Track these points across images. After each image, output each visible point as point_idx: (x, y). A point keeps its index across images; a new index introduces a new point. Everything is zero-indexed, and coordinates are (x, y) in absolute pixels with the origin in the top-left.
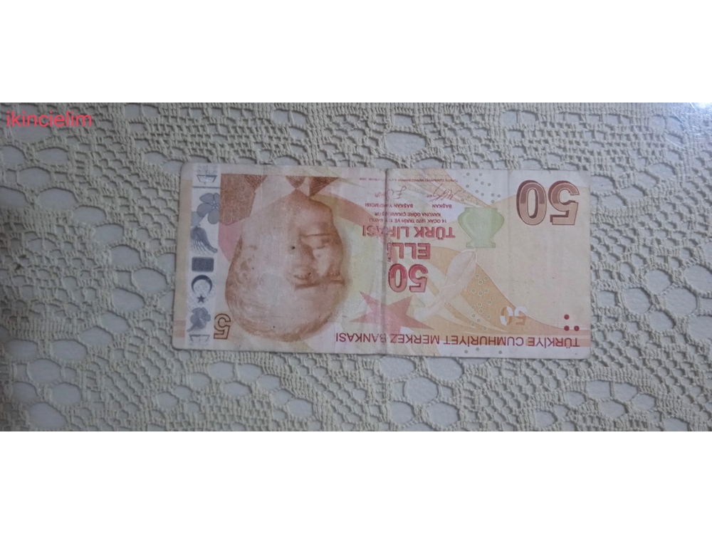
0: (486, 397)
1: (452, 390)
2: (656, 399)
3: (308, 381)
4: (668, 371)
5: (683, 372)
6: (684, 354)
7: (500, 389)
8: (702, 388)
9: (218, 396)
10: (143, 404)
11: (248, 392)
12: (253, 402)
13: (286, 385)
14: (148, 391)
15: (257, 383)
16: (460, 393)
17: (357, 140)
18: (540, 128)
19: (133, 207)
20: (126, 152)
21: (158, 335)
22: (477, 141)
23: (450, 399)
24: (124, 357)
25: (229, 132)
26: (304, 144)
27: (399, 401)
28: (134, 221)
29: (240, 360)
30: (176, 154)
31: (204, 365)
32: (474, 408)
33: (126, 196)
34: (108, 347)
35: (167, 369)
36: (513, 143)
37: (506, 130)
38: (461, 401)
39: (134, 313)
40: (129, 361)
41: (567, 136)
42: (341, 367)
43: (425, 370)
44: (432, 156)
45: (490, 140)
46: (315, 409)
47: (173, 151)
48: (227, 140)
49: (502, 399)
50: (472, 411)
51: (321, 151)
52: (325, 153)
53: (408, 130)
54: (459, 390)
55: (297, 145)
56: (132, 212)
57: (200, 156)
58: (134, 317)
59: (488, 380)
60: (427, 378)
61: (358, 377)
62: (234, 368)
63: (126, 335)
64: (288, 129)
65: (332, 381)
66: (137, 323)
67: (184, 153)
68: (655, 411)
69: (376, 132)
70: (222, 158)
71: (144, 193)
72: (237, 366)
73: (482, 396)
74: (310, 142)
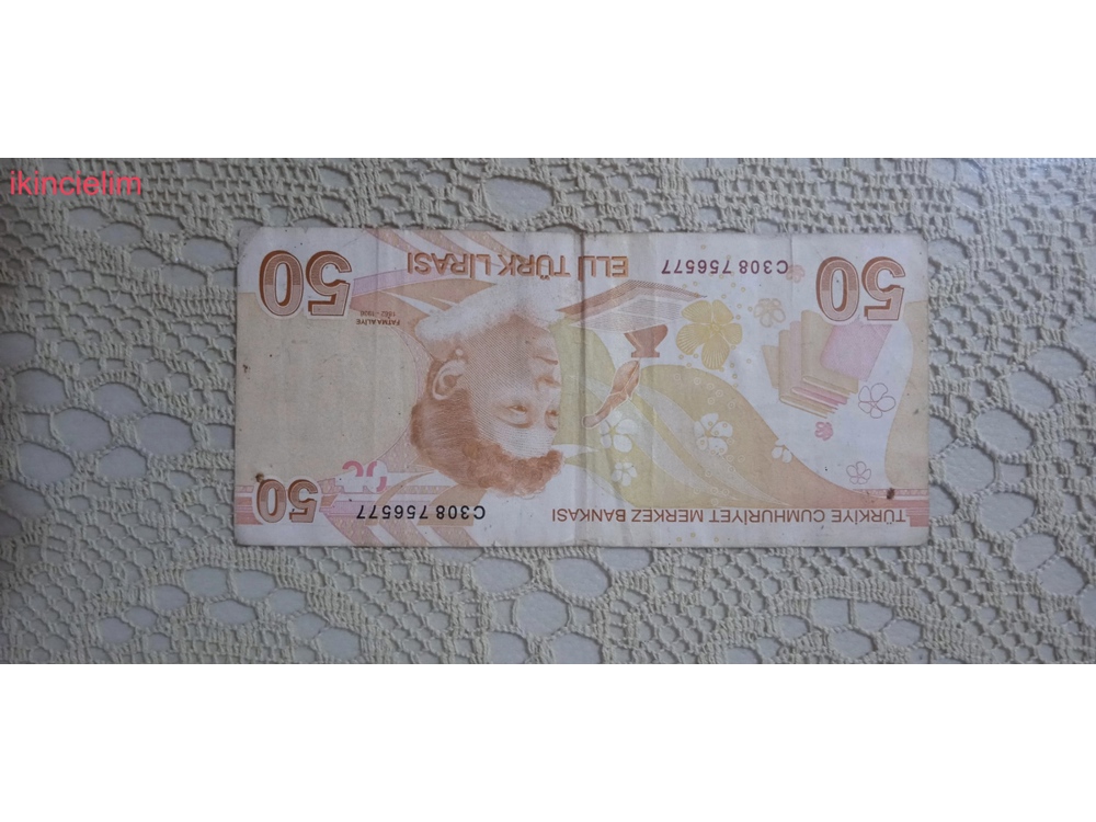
0: (647, 624)
1: (592, 613)
2: (922, 628)
3: (352, 598)
4: (944, 583)
5: (968, 584)
6: (971, 556)
7: (670, 612)
8: (997, 610)
9: (200, 624)
10: (74, 636)
11: (253, 617)
12: (260, 633)
13: (315, 605)
14: (82, 615)
15: (267, 603)
16: (604, 618)
17: (435, 191)
18: (745, 176)
19: (51, 303)
20: (37, 208)
21: (97, 523)
22: (640, 197)
23: (587, 627)
24: (41, 559)
25: (215, 174)
26: (344, 196)
27: (503, 632)
28: (54, 328)
29: (236, 564)
30: (122, 212)
31: (177, 573)
32: (627, 642)
33: (38, 284)
34: (14, 542)
35: (114, 578)
36: (699, 202)
37: (688, 179)
38: (604, 632)
39: (55, 485)
40: (48, 565)
41: (790, 191)
42: (408, 576)
43: (546, 581)
44: (564, 221)
45: (661, 196)
46: (364, 647)
47: (118, 208)
48: (212, 188)
49: (673, 627)
50: (623, 648)
51: (374, 209)
52: (381, 212)
53: (522, 176)
54: (602, 612)
55: (333, 198)
56: (48, 312)
57: (166, 216)
58: (56, 493)
59: (650, 597)
60: (551, 593)
61: (436, 593)
62: (227, 577)
63: (42, 522)
64: (317, 170)
65: (392, 599)
66: (60, 502)
67: (137, 210)
68: (920, 648)
69: (467, 176)
70: (202, 219)
71: (70, 279)
72: (232, 575)
73: (639, 623)
74: (356, 194)
